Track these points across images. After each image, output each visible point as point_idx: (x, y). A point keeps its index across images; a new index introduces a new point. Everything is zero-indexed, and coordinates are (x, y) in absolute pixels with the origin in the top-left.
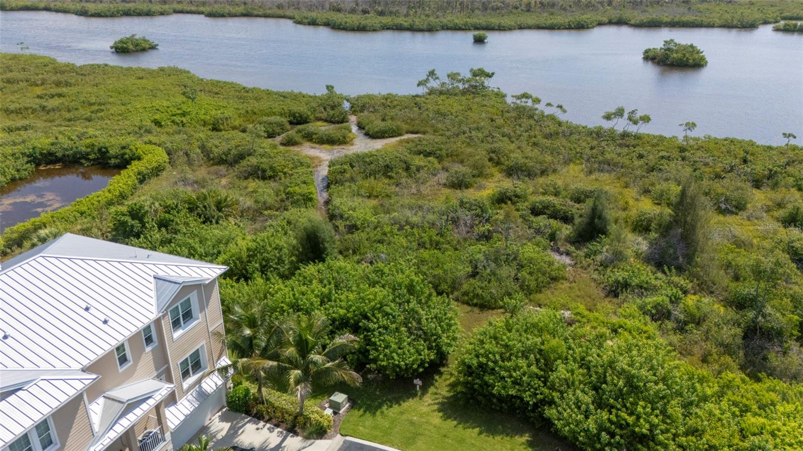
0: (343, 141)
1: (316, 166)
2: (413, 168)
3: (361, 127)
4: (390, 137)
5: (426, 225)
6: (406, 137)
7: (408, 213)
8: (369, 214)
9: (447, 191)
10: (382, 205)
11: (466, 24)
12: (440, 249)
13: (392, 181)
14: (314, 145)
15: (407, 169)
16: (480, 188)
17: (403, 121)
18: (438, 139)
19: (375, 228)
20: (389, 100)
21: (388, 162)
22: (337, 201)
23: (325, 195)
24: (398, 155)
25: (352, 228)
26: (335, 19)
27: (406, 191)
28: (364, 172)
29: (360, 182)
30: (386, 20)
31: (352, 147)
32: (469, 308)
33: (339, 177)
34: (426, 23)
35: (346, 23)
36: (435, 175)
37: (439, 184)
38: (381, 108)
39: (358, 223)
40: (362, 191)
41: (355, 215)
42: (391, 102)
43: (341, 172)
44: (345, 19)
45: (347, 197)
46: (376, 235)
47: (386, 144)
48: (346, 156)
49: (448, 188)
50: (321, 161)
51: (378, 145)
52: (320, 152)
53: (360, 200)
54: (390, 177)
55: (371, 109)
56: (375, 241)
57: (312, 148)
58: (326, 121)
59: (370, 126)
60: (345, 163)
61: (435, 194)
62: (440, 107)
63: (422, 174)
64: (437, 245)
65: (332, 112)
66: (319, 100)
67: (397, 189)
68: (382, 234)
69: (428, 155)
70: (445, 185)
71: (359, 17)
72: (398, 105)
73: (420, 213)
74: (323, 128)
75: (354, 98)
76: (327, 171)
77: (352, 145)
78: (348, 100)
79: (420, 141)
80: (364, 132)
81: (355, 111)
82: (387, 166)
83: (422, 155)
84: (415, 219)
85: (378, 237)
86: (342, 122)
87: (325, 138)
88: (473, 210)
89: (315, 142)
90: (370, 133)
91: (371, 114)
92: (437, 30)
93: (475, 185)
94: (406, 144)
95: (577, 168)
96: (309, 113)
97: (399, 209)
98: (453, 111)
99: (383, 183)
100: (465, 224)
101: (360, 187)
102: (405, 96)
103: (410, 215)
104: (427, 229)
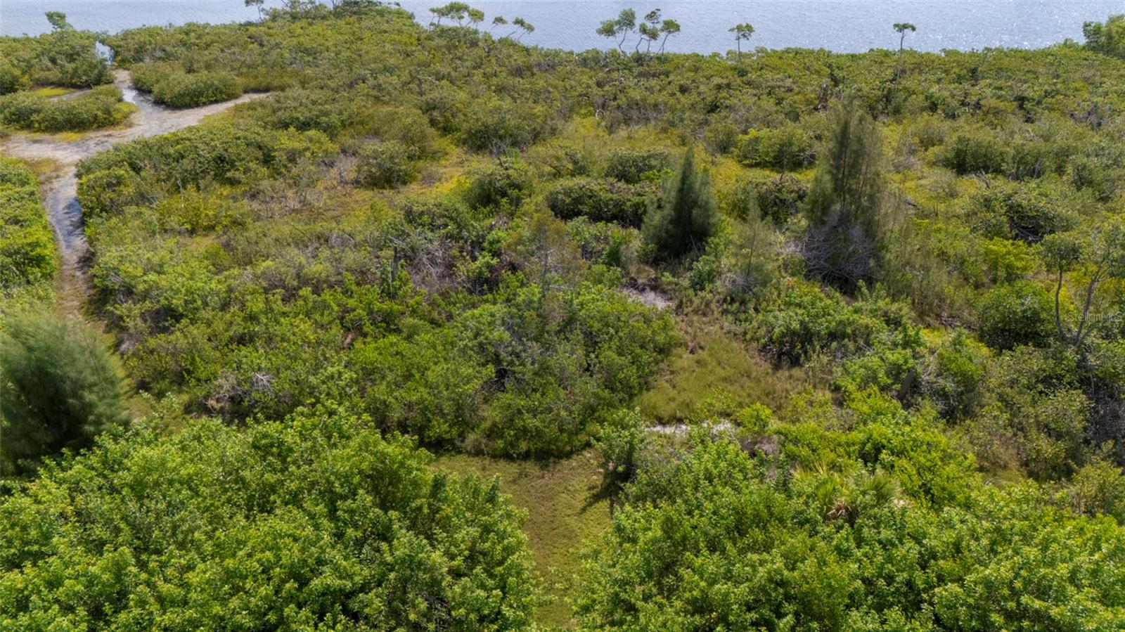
0: (106, 120)
1: (49, 180)
2: (280, 156)
3: (142, 89)
4: (212, 103)
5: (350, 278)
6: (246, 99)
7: (297, 256)
8: (202, 274)
9: (366, 194)
10: (227, 246)
12: (398, 331)
13: (239, 190)
14: (38, 136)
15: (267, 160)
16: (430, 180)
17: (233, 69)
18: (317, 95)
19: (224, 306)
20: (193, 34)
21: (220, 150)
22: (109, 256)
23: (80, 243)
24: (240, 134)
25: (165, 318)
27: (274, 206)
28: (169, 178)
29: (164, 202)
31: (129, 131)
32: (513, 469)
33: (107, 196)
36: (331, 165)
37: (343, 182)
38: (181, 50)
39: (177, 302)
40: (173, 222)
41: (163, 281)
42: (199, 37)
43: (109, 185)
45: (134, 240)
46: (229, 322)
47: (207, 117)
48: (116, 149)
49: (366, 188)
50: (58, 168)
51: (190, 119)
52: (55, 149)
53: (171, 242)
54: (233, 182)
55: (159, 54)
56: (231, 340)
57: (35, 142)
58: (59, 84)
59: (163, 84)
60: (118, 164)
61: (343, 205)
62: (302, 39)
63: (305, 166)
64: (388, 323)
65: (70, 67)
66: (35, 45)
67: (256, 205)
68: (245, 319)
69: (304, 126)
70: (357, 183)
72: (213, 42)
73: (325, 253)
74: (55, 100)
75: (117, 36)
76: (75, 187)
77: (130, 126)
78: (103, 42)
79: (278, 102)
80: (151, 98)
81: (123, 61)
82: (221, 159)
83: (292, 129)
84: (318, 268)
85: (237, 329)
86: (98, 82)
87: (60, 118)
88: (439, 227)
89: (39, 130)
90: (167, 98)
91: (160, 63)
93: (420, 176)
94: (251, 112)
95: (588, 121)
96: (17, 72)
97: (273, 250)
98: (330, 44)
99: (220, 197)
100: (433, 262)
101: (165, 213)
102: (225, 26)
103: (304, 261)
104: (354, 288)
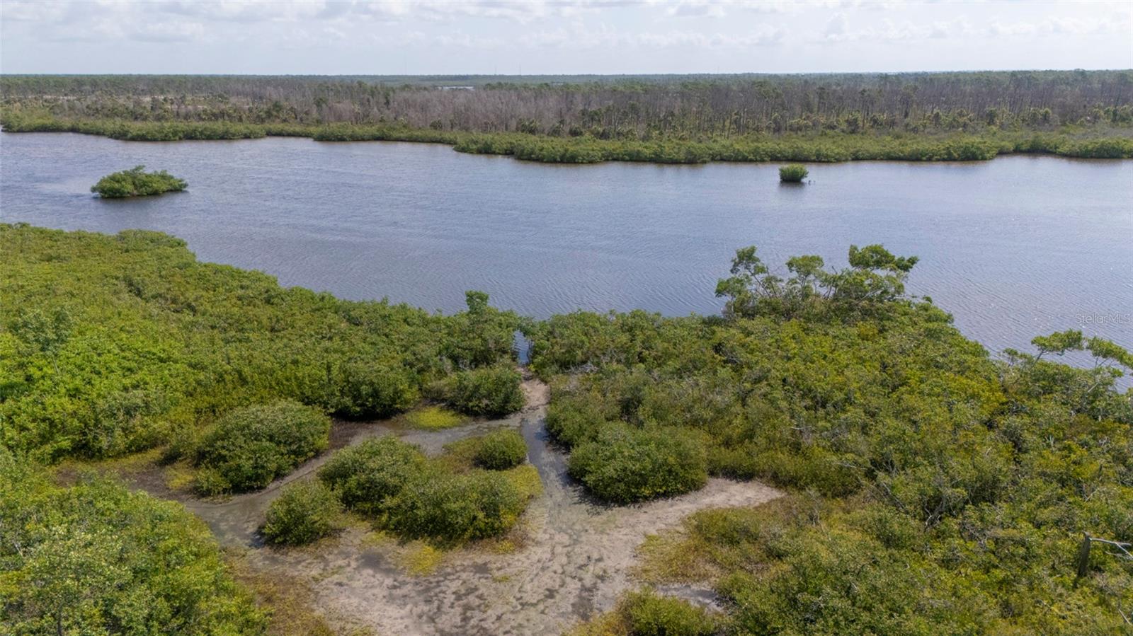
3: (557, 438)
11: (756, 152)
26: (523, 143)
30: (612, 145)
34: (684, 150)
35: (542, 150)
44: (540, 144)
65: (473, 377)
66: (442, 332)
71: (564, 141)
75: (545, 324)
78: (525, 332)
80: (566, 464)
86: (501, 412)
92: (704, 162)
